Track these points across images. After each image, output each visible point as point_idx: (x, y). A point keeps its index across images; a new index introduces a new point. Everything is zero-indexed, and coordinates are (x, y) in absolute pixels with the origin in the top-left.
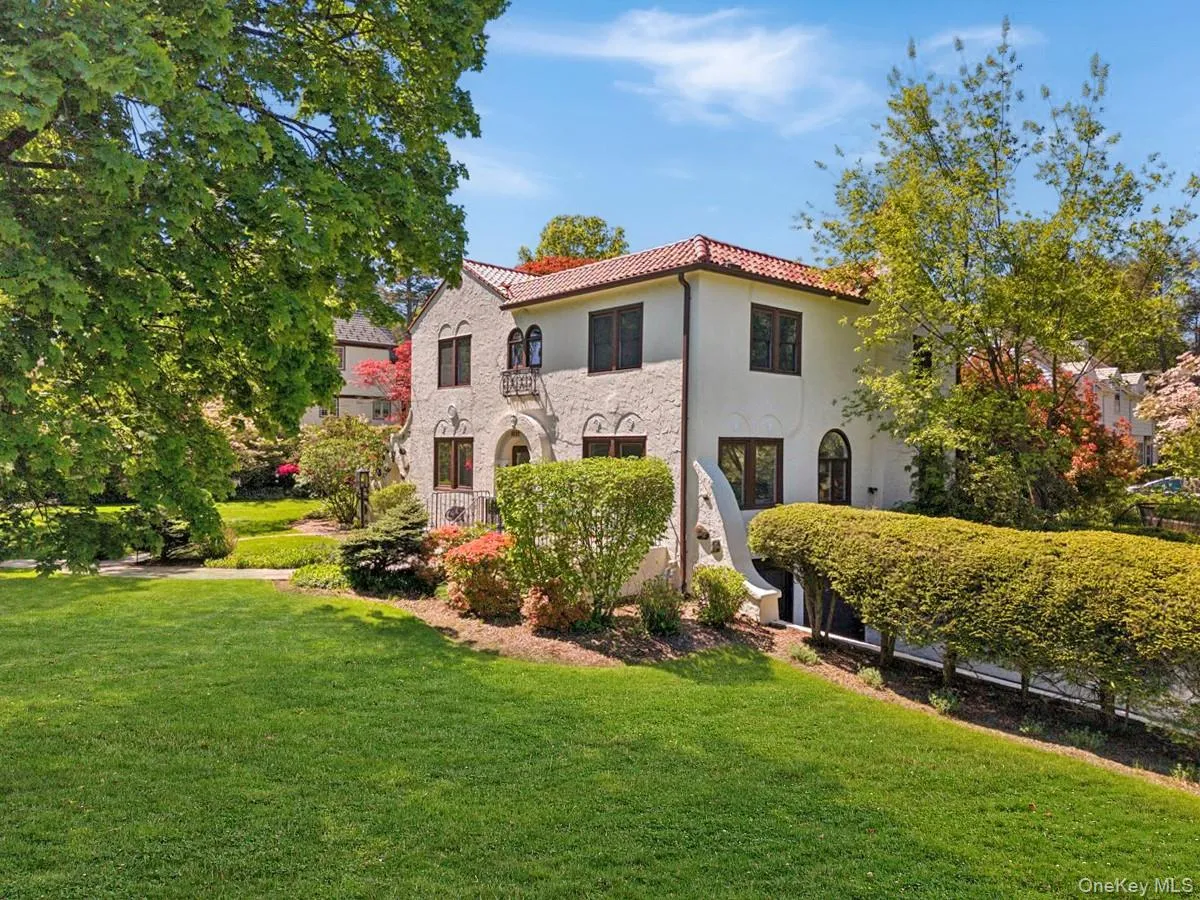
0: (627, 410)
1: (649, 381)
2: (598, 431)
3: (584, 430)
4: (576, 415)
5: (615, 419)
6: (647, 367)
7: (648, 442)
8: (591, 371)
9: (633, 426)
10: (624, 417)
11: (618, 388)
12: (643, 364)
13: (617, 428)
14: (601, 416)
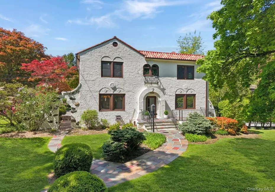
0: (190, 88)
1: (196, 82)
2: (181, 93)
3: (176, 92)
4: (173, 89)
5: (187, 90)
6: (196, 79)
7: (196, 95)
8: (178, 79)
9: (192, 92)
10: (189, 90)
11: (187, 83)
12: (195, 79)
13: (187, 92)
14: (182, 89)
